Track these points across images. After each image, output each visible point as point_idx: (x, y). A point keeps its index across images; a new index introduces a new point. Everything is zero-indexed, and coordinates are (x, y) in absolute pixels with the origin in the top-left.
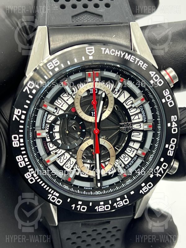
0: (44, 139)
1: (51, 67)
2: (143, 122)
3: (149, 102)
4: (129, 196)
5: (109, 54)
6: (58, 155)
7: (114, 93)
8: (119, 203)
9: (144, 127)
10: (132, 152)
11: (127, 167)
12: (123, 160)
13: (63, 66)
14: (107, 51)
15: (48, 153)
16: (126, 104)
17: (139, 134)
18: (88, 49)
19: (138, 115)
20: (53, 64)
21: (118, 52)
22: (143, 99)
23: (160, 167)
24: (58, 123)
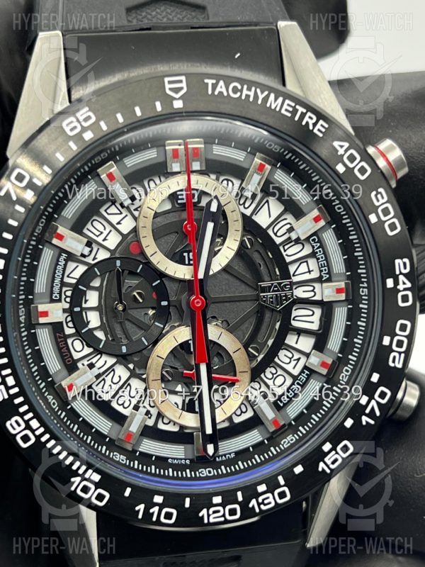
0: (57, 328)
1: (72, 130)
2: (319, 280)
3: (334, 226)
4: (292, 480)
5: (225, 94)
6: (95, 371)
7: (241, 202)
8: (263, 500)
9: (327, 292)
10: (293, 363)
11: (281, 402)
12: (270, 383)
13: (104, 126)
14: (219, 86)
15: (71, 366)
16: (276, 234)
17: (311, 313)
18: (170, 82)
19: (307, 262)
21: (249, 89)
22: (318, 216)
23: (371, 397)
24: (96, 283)
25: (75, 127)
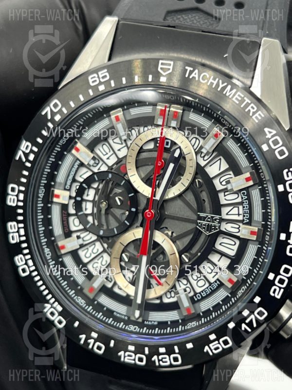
0: (64, 207)
1: (93, 82)
2: (242, 221)
3: (261, 187)
4: (183, 352)
5: (197, 79)
6: (81, 241)
8: (163, 358)
9: (245, 232)
10: (213, 274)
11: (196, 298)
12: (194, 283)
13: (113, 84)
14: (194, 73)
15: (68, 234)
16: (221, 183)
17: (233, 243)
18: (162, 64)
19: (238, 207)
20: (98, 77)
21: (214, 79)
22: (249, 178)
23: (252, 312)
24: (95, 185)
25: (95, 81)
